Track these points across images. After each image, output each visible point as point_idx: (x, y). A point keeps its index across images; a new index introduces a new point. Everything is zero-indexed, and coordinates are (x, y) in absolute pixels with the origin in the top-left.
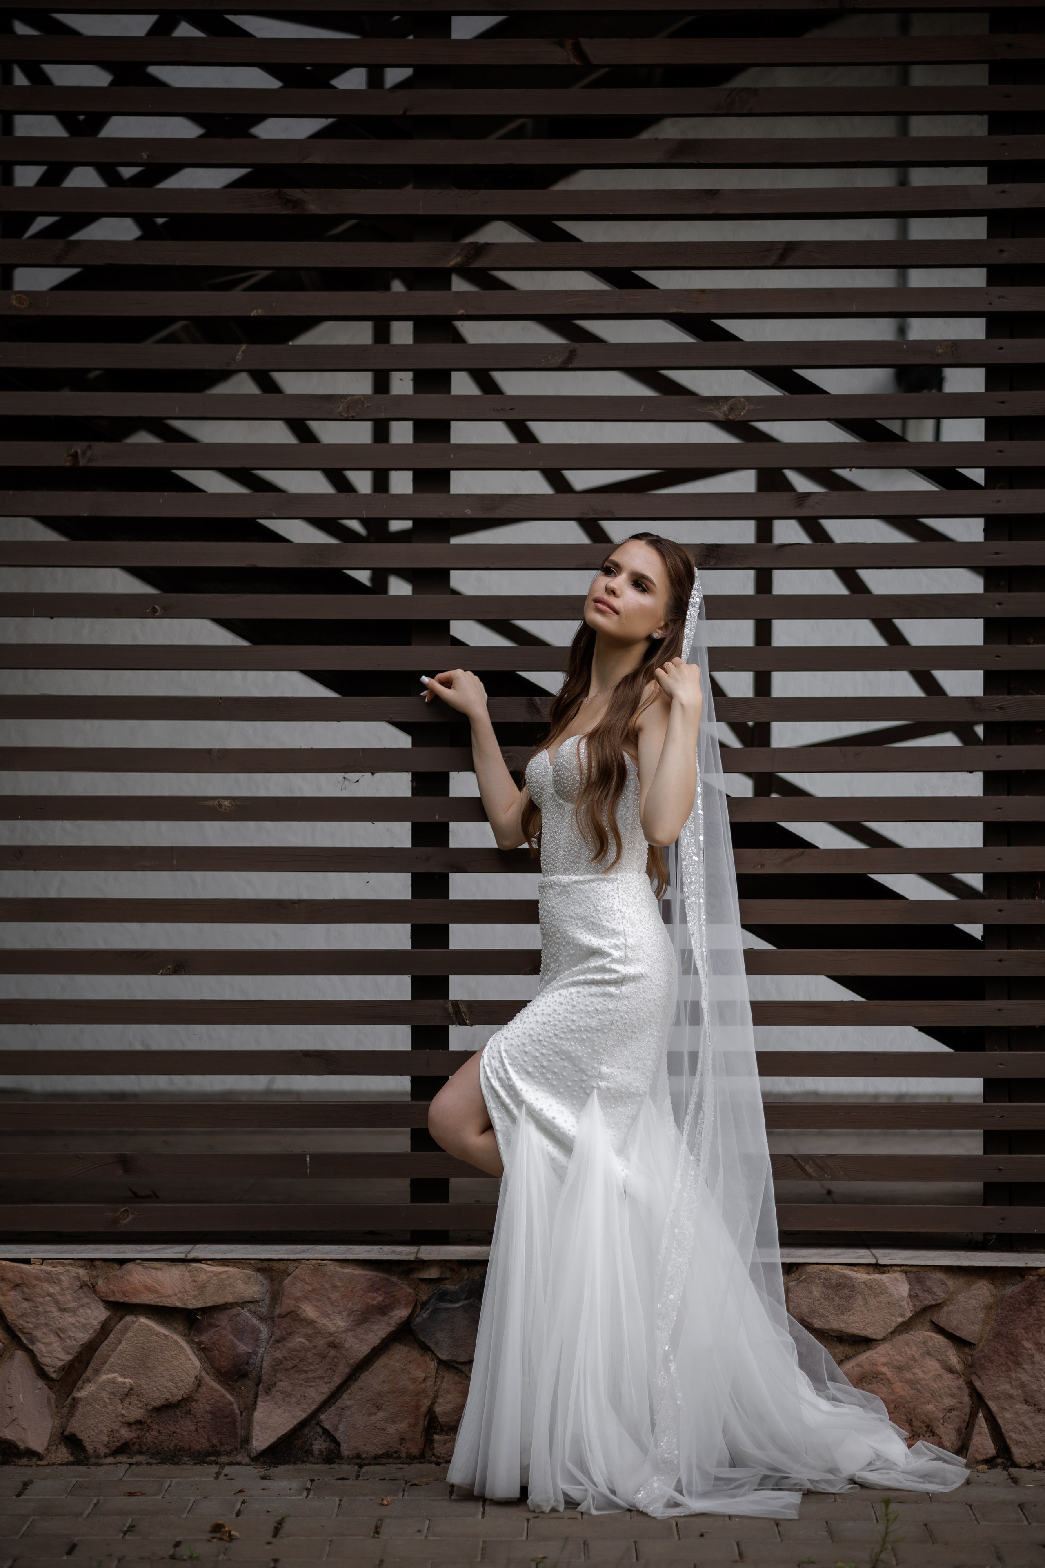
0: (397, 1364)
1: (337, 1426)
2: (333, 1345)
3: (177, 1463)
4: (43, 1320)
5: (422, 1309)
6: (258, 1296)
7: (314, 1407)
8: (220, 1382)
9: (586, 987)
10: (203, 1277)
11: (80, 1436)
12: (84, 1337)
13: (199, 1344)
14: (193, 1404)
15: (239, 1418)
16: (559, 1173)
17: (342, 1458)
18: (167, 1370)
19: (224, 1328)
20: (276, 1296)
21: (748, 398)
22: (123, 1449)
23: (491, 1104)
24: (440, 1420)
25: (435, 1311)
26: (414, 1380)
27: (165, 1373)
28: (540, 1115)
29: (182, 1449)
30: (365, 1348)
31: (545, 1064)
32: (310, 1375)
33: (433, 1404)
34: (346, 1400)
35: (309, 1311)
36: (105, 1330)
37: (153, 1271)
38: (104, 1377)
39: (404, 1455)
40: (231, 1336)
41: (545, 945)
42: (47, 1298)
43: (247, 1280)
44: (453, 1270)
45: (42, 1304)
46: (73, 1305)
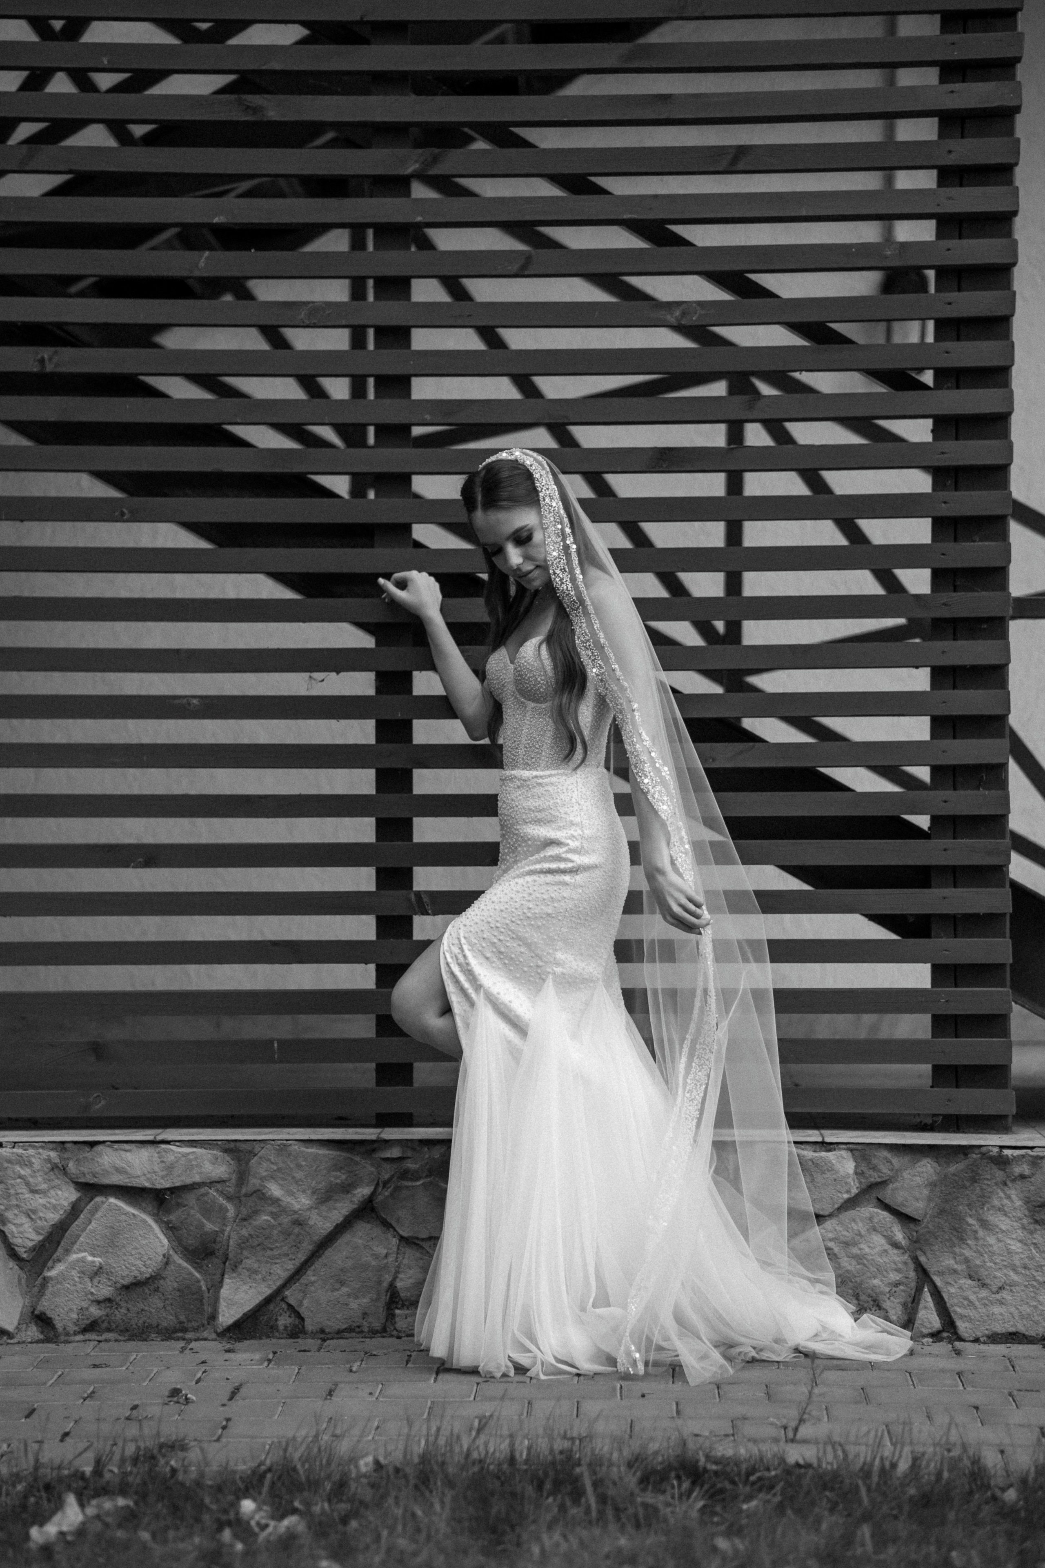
0: (360, 1241)
1: (301, 1302)
2: (298, 1223)
3: (146, 1340)
4: (14, 1202)
5: (384, 1186)
6: (225, 1176)
7: (279, 1283)
8: (188, 1260)
9: (542, 876)
10: (171, 1158)
11: (50, 1314)
12: (54, 1217)
13: (167, 1223)
14: (161, 1282)
15: (206, 1295)
16: (515, 1054)
17: (305, 1333)
18: (136, 1248)
19: (192, 1208)
20: (242, 1176)
21: (700, 303)
22: (92, 1327)
23: (450, 988)
24: (402, 1295)
25: (397, 1189)
26: (376, 1257)
27: (133, 1252)
28: (497, 999)
29: (150, 1326)
30: (329, 1225)
31: (503, 950)
32: (276, 1252)
33: (395, 1279)
34: (310, 1276)
35: (275, 1190)
36: (75, 1211)
37: (122, 1152)
38: (74, 1257)
39: (366, 1330)
40: (198, 1216)
41: (503, 836)
42: (19, 1180)
43: (215, 1161)
44: (414, 1149)
45: (13, 1186)
46: (44, 1186)
